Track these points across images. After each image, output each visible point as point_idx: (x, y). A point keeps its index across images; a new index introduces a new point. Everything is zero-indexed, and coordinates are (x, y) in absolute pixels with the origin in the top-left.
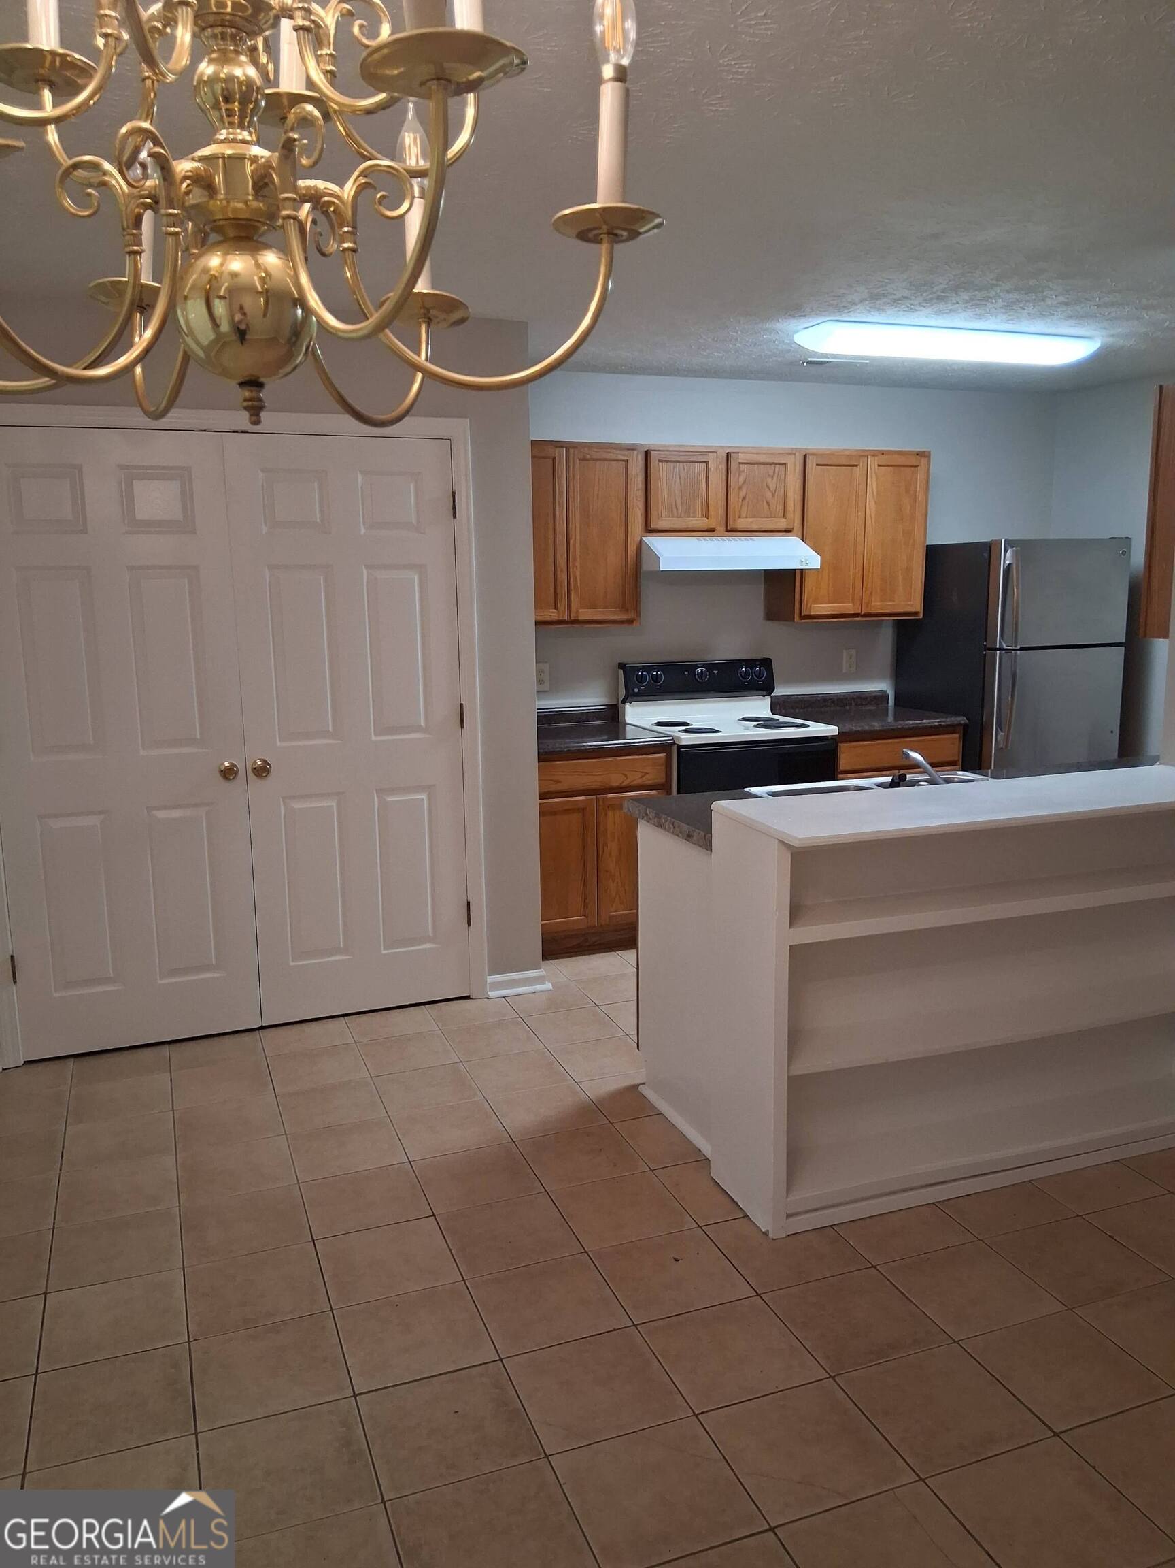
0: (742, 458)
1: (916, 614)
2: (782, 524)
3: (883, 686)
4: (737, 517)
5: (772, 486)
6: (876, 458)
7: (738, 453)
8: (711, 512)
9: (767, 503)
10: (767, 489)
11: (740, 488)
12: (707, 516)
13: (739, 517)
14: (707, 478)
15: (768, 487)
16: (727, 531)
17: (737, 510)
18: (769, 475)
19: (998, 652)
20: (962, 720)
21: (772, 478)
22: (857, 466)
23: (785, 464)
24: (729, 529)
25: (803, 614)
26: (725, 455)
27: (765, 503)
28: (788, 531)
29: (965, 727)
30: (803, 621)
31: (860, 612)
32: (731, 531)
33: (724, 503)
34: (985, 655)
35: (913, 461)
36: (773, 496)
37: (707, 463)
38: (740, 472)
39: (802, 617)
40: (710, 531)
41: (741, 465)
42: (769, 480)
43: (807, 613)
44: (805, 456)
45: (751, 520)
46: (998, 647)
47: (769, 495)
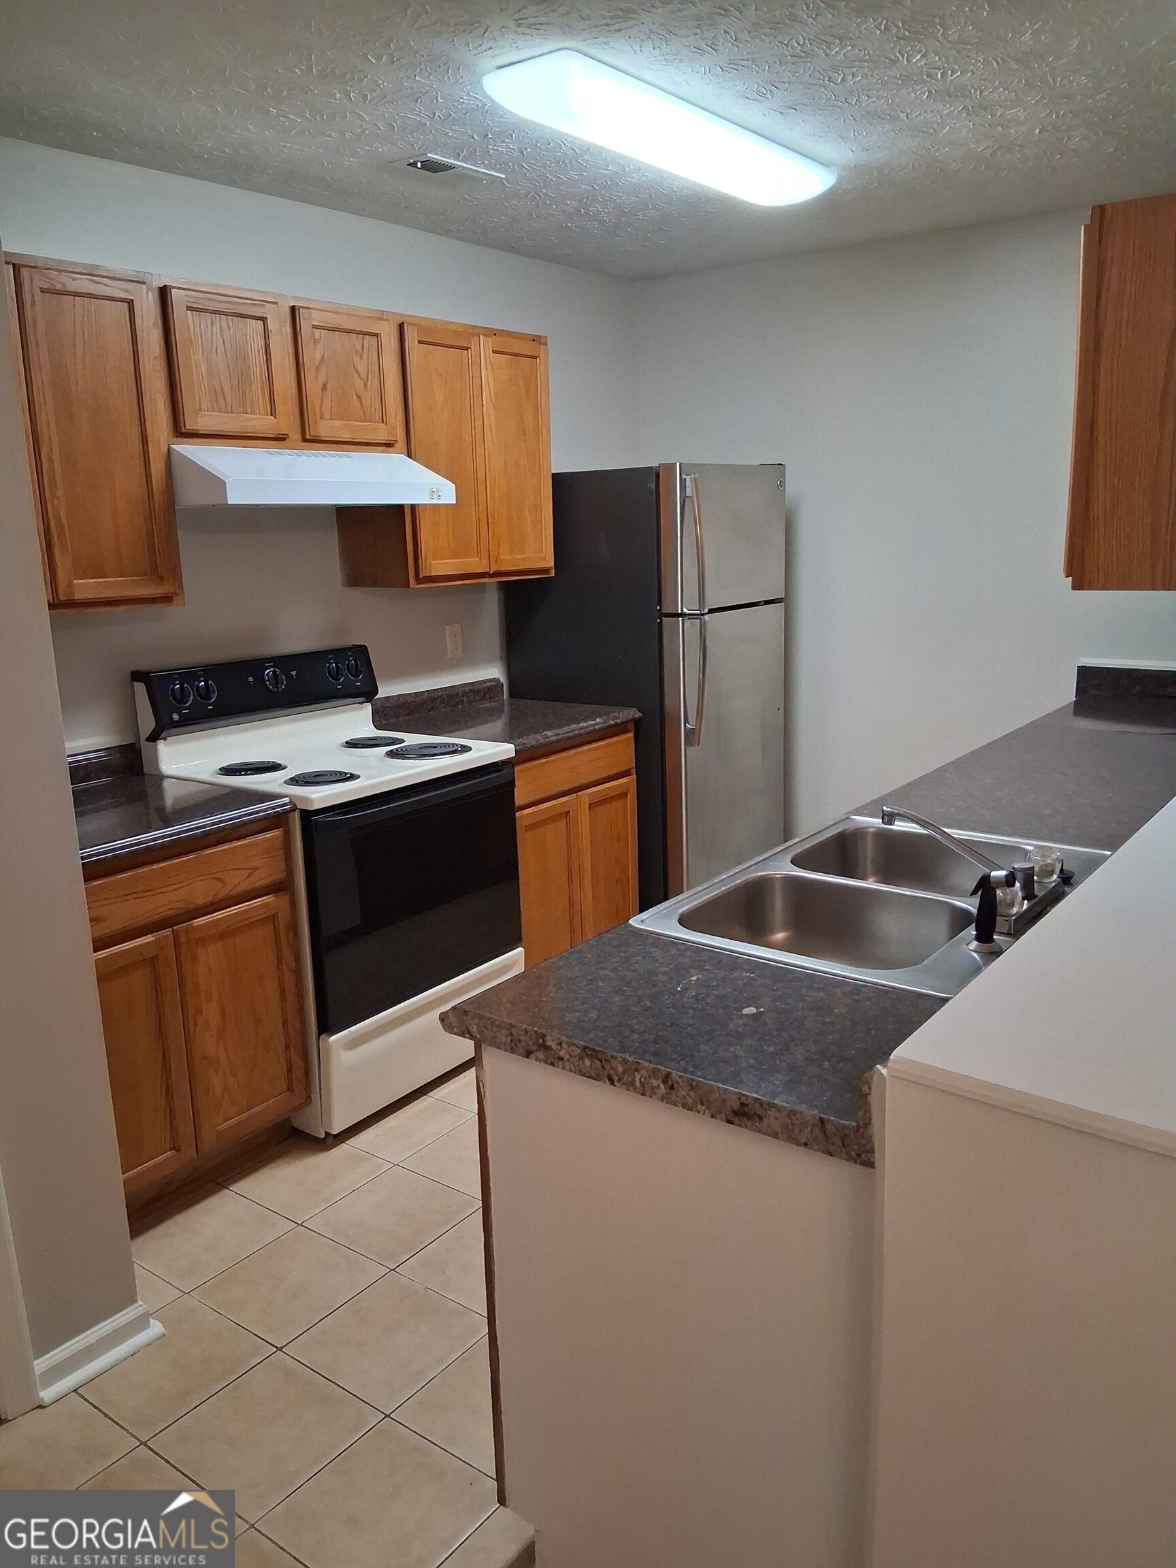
0: (317, 318)
1: (547, 571)
2: (382, 435)
3: (493, 672)
4: (319, 418)
5: (362, 370)
6: (490, 339)
7: (310, 308)
8: (279, 407)
9: (358, 397)
10: (355, 374)
11: (318, 368)
12: (273, 413)
13: (321, 418)
14: (267, 346)
15: (356, 370)
16: (305, 440)
17: (318, 409)
18: (356, 352)
19: (680, 619)
20: (634, 713)
21: (361, 357)
22: (467, 349)
23: (376, 335)
24: (308, 437)
25: (421, 577)
26: (288, 311)
27: (355, 397)
28: (388, 445)
29: (637, 723)
30: (421, 586)
31: (488, 570)
32: (310, 440)
33: (294, 391)
34: (661, 624)
35: (528, 348)
36: (366, 385)
37: (264, 319)
38: (315, 342)
39: (419, 580)
40: (280, 439)
41: (315, 330)
42: (357, 359)
43: (428, 574)
44: (401, 326)
45: (337, 423)
46: (680, 612)
47: (359, 384)
